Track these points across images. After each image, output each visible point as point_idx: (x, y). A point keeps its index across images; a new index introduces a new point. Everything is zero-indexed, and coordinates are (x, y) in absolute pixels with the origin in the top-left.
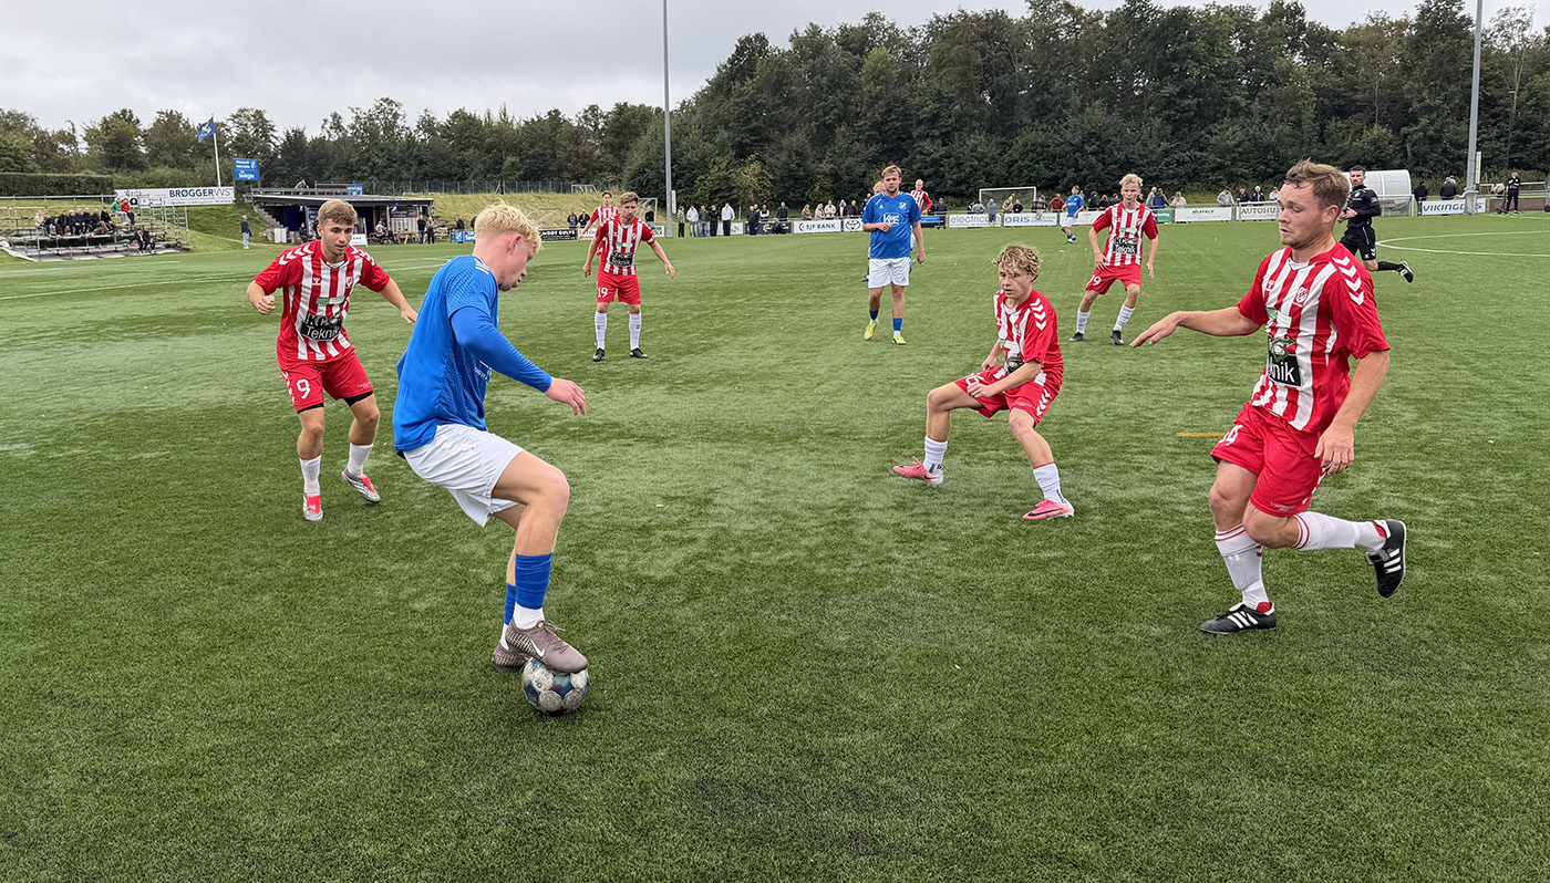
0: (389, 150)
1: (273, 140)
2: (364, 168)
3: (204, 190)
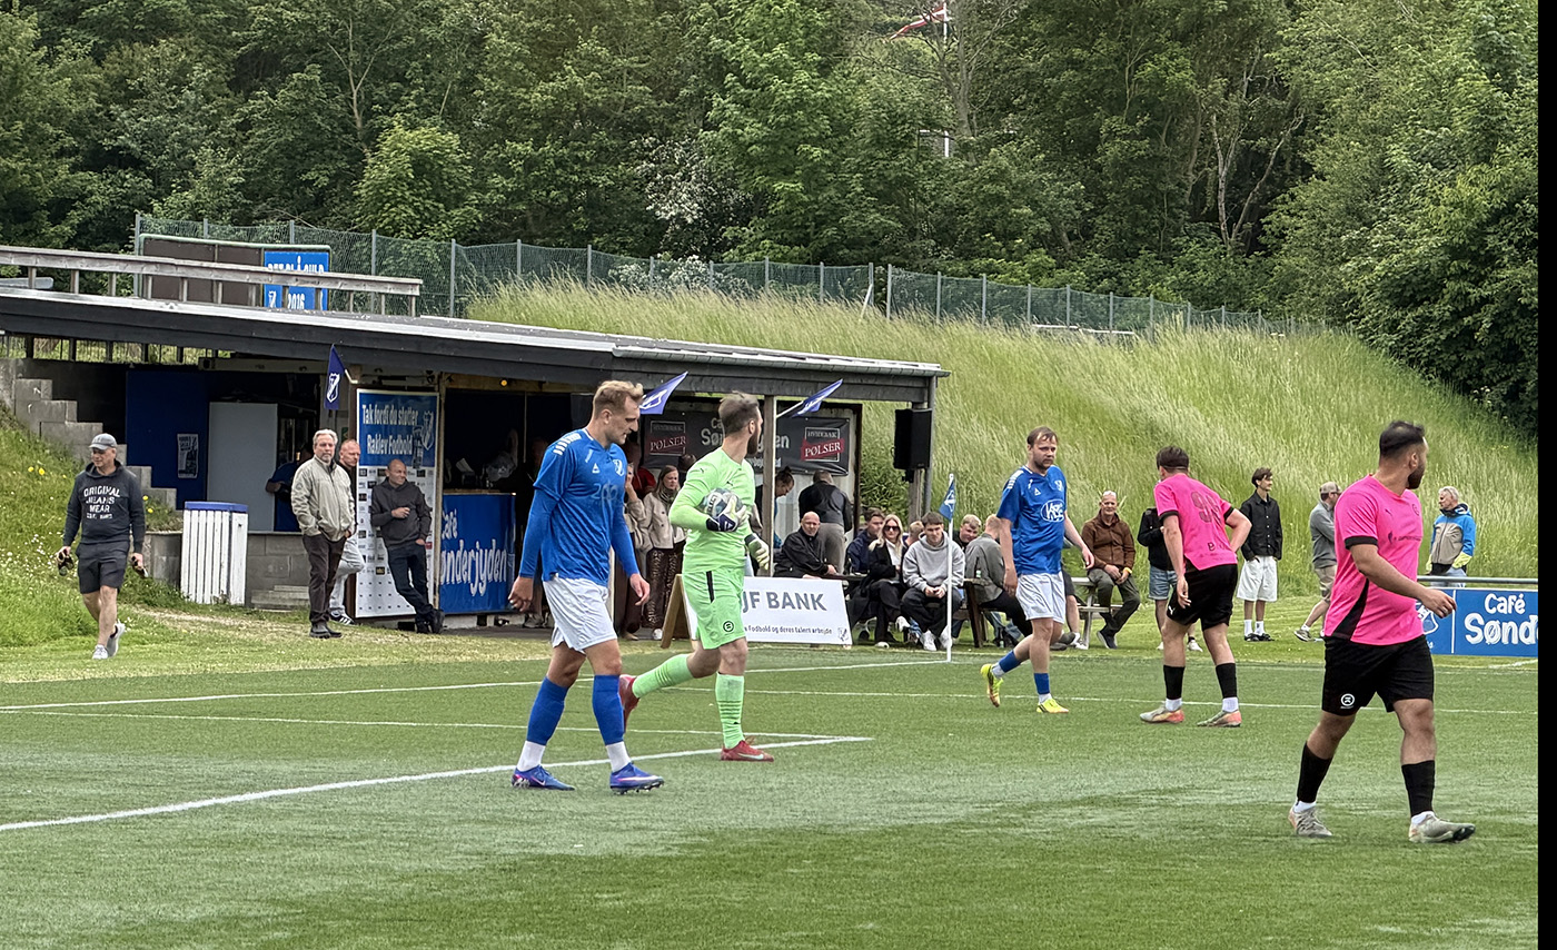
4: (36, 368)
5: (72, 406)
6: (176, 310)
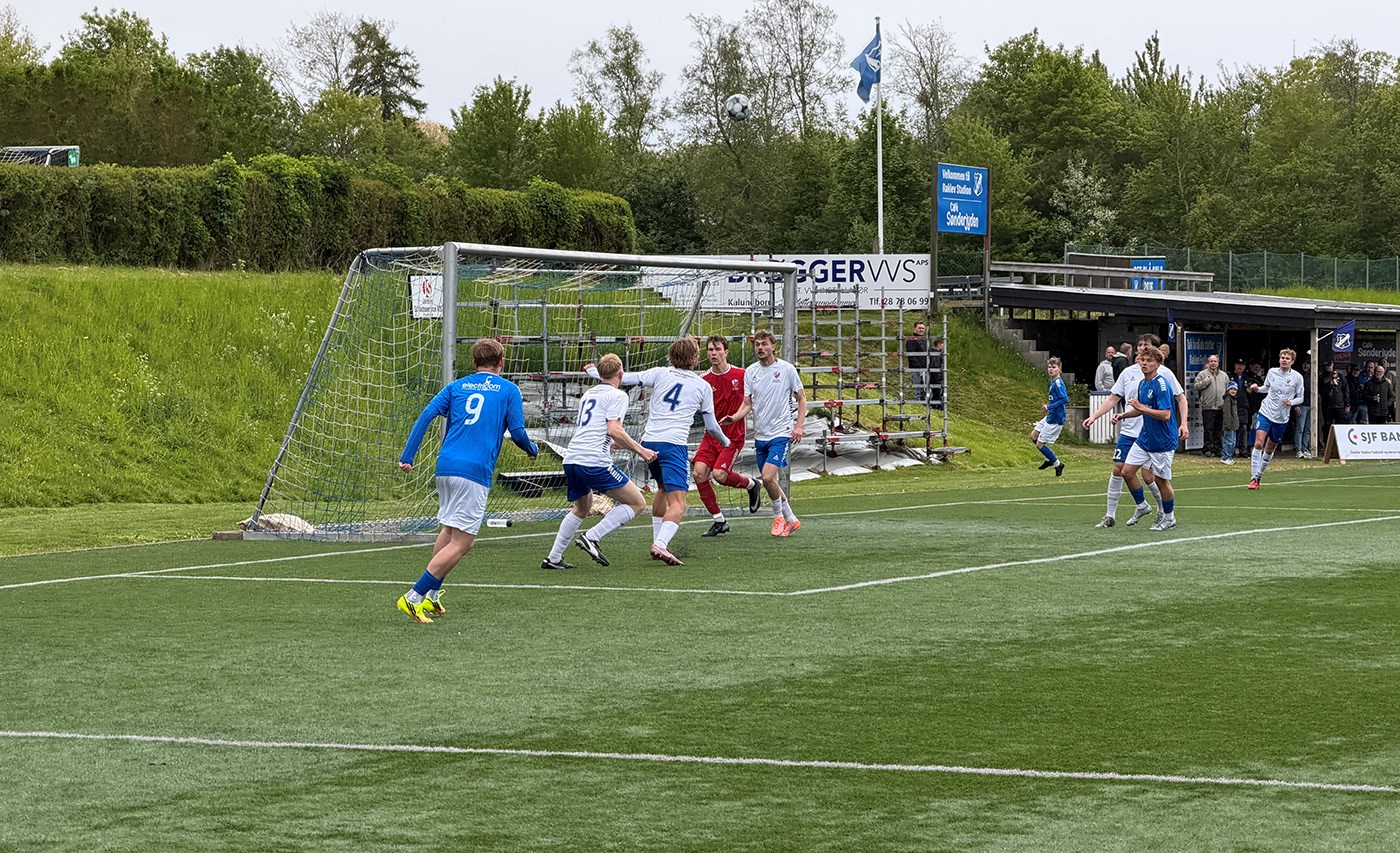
3: (835, 263)
4: (1015, 324)
5: (1033, 343)
6: (1086, 292)
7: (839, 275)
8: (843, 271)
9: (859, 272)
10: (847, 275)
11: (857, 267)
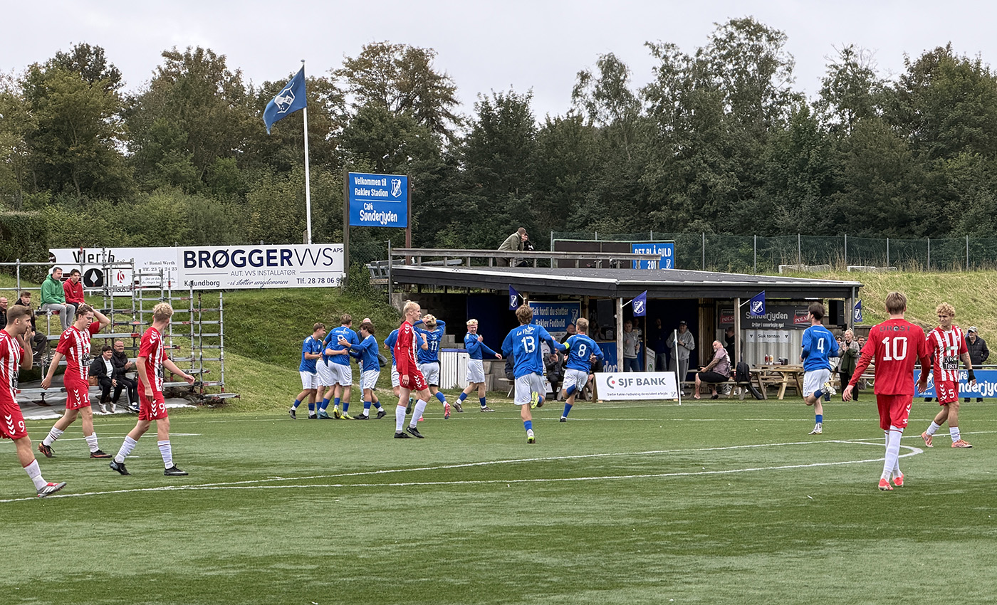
0: (746, 154)
1: (448, 125)
2: (679, 198)
3: (269, 252)
6: (458, 272)
7: (272, 261)
8: (275, 258)
9: (288, 258)
10: (278, 261)
11: (286, 254)
